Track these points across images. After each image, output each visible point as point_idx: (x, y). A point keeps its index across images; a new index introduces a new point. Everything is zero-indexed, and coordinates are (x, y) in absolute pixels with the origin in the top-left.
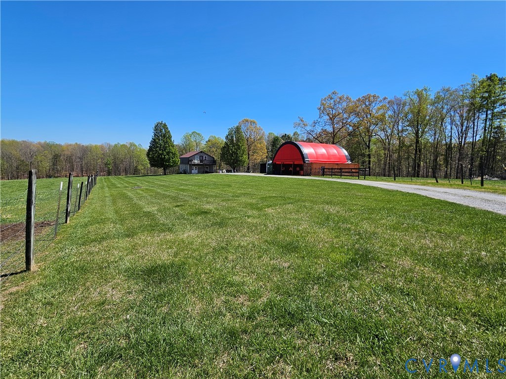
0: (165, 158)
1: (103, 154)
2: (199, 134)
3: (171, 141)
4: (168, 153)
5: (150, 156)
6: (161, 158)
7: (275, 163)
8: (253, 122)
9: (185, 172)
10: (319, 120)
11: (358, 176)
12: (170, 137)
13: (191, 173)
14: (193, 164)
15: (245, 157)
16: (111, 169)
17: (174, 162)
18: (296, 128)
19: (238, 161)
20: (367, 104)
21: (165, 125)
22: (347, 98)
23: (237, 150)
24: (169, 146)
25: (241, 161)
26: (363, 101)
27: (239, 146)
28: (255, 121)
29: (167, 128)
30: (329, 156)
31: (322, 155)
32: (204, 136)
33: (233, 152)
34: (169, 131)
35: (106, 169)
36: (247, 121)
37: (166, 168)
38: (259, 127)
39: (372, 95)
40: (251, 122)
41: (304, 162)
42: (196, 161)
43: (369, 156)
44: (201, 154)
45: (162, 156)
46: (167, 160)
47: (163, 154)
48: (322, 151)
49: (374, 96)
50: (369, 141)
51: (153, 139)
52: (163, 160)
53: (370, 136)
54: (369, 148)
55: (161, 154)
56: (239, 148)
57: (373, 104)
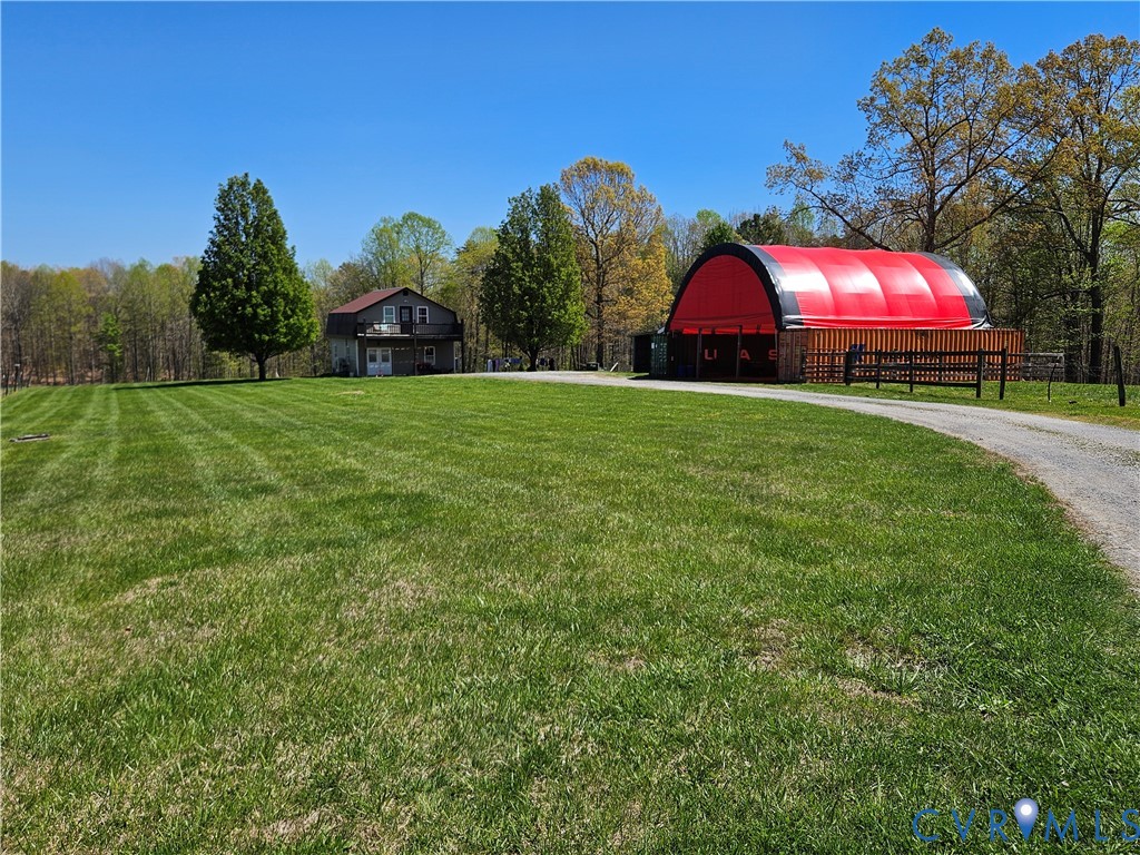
0: (255, 315)
1: (93, 302)
2: (429, 224)
3: (281, 248)
4: (269, 298)
5: (201, 309)
6: (243, 316)
7: (679, 333)
8: (616, 173)
9: (345, 371)
10: (868, 153)
11: (978, 386)
12: (277, 237)
13: (363, 373)
14: (369, 339)
15: (572, 308)
16: (122, 359)
17: (294, 332)
18: (777, 189)
19: (544, 323)
20: (1086, 76)
21: (259, 190)
22: (987, 56)
23: (540, 284)
24: (273, 270)
25: (554, 325)
26: (1064, 66)
27: (548, 264)
28: (627, 165)
29: (268, 202)
30: (892, 303)
31: (860, 296)
32: (448, 231)
33: (527, 291)
34: (275, 213)
35: (104, 356)
36: (594, 167)
37: (261, 352)
38: (642, 190)
39: (1108, 39)
40: (611, 170)
41: (781, 328)
42: (384, 328)
43: (1095, 296)
44: (406, 301)
45: (244, 308)
46: (266, 323)
47: (247, 300)
48: (861, 281)
49: (1117, 45)
50: (1097, 232)
51: (213, 242)
52: (249, 323)
53: (1098, 215)
54: (1094, 264)
55: (244, 302)
56: (549, 273)
57: (1115, 79)
